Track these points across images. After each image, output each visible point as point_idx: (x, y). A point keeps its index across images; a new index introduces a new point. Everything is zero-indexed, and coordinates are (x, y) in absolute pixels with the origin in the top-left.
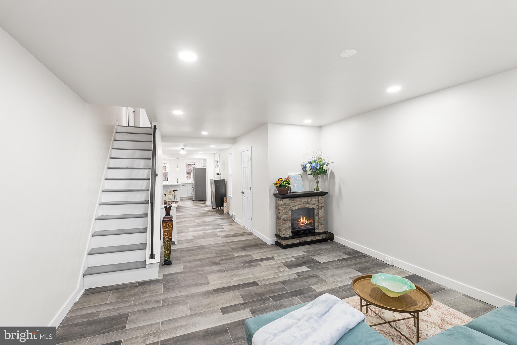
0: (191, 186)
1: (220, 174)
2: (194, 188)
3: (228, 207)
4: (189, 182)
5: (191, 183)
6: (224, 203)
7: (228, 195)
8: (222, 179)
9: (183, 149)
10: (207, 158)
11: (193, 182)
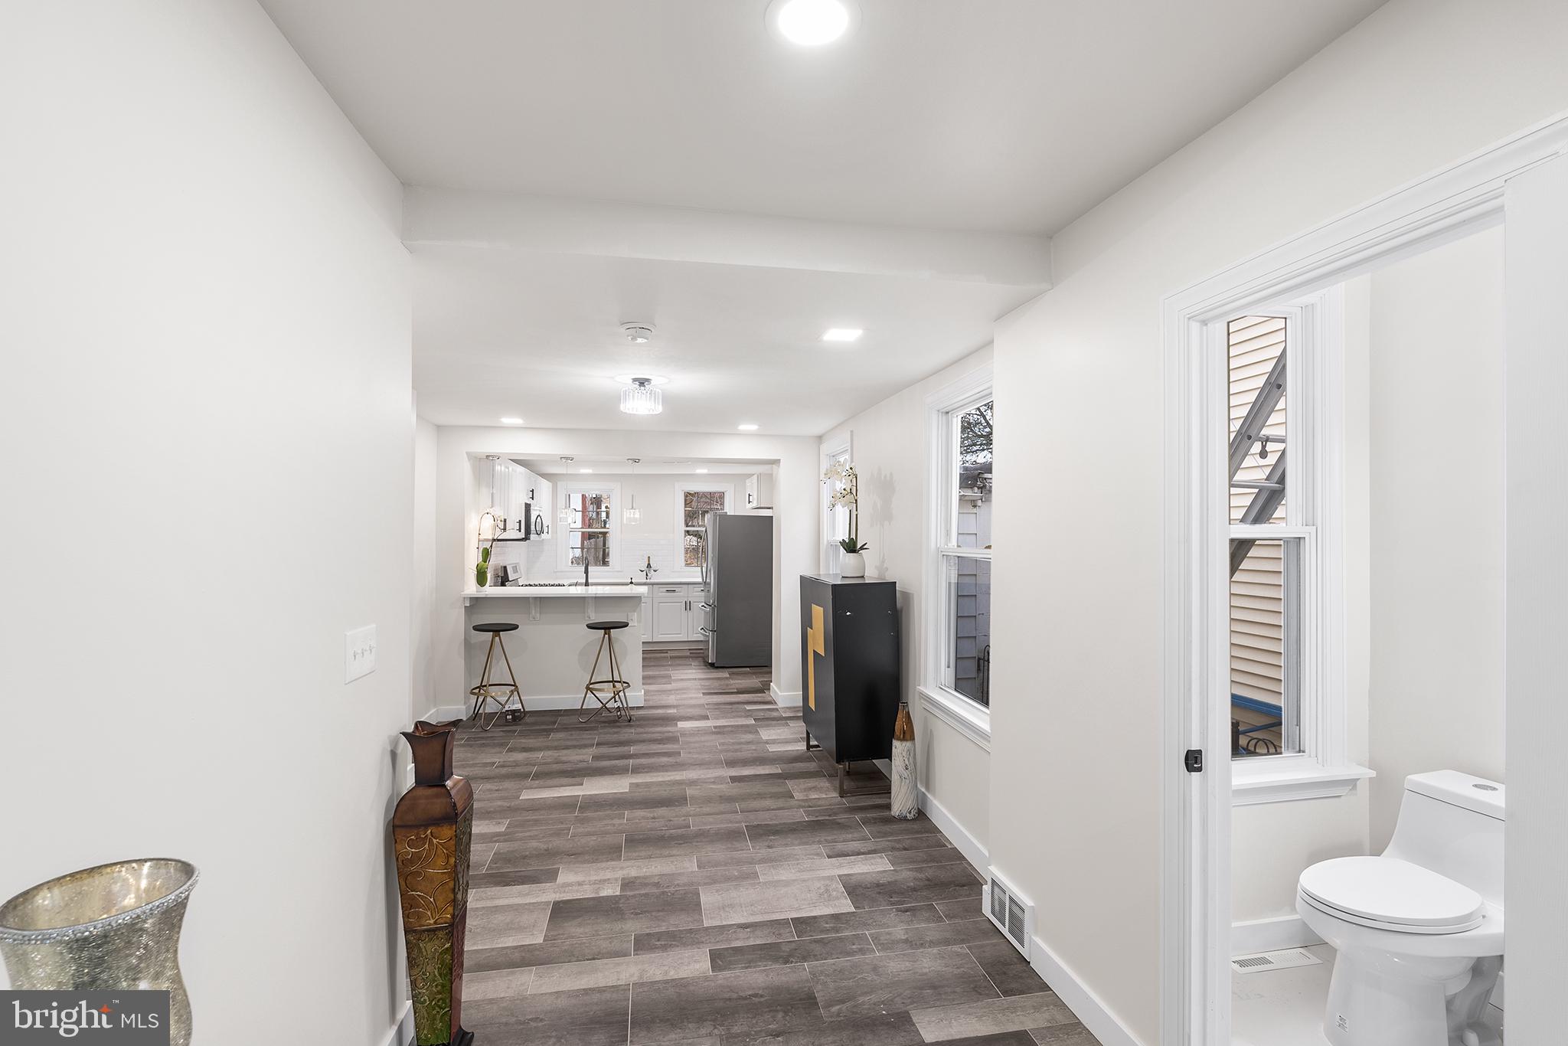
0: (703, 593)
1: (862, 548)
2: (713, 609)
3: (923, 773)
4: (695, 575)
5: (700, 580)
6: (895, 743)
7: (921, 688)
8: (871, 576)
9: (642, 382)
10: (776, 462)
11: (712, 580)
